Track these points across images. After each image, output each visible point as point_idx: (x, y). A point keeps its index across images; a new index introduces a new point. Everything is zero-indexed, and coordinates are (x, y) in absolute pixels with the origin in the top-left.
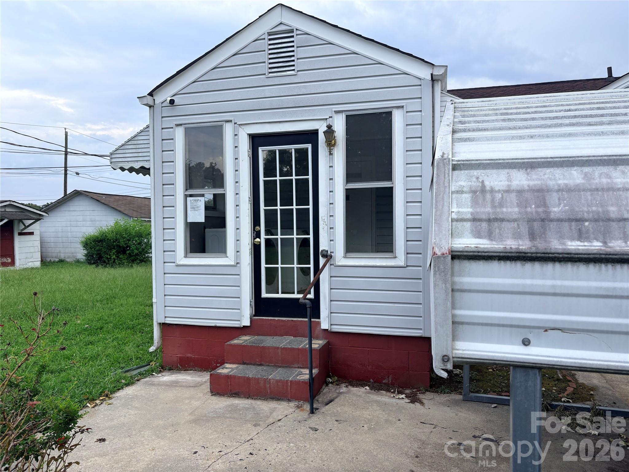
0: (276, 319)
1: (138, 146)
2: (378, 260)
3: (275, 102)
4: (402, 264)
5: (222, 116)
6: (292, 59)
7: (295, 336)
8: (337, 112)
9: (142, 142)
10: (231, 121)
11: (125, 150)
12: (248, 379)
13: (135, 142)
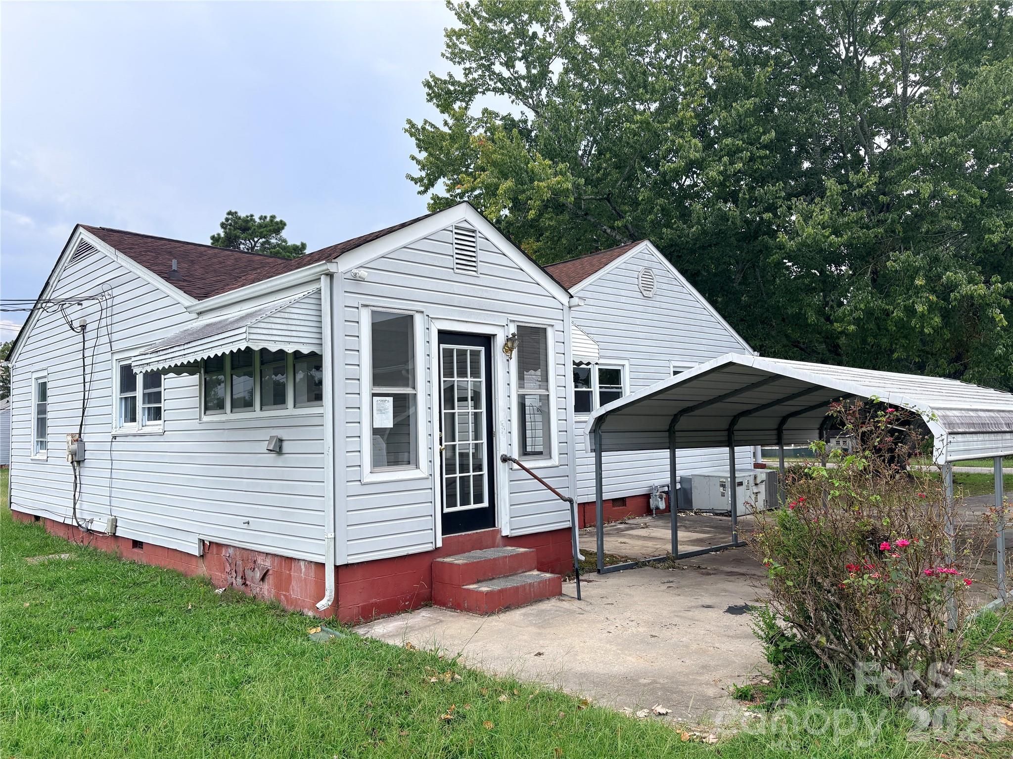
0: (463, 534)
1: (291, 322)
2: (540, 461)
3: (464, 301)
4: (557, 463)
5: (413, 305)
6: (474, 259)
7: (480, 549)
8: (512, 321)
9: (296, 316)
10: (422, 312)
11: (270, 325)
12: (517, 588)
13: (286, 315)
